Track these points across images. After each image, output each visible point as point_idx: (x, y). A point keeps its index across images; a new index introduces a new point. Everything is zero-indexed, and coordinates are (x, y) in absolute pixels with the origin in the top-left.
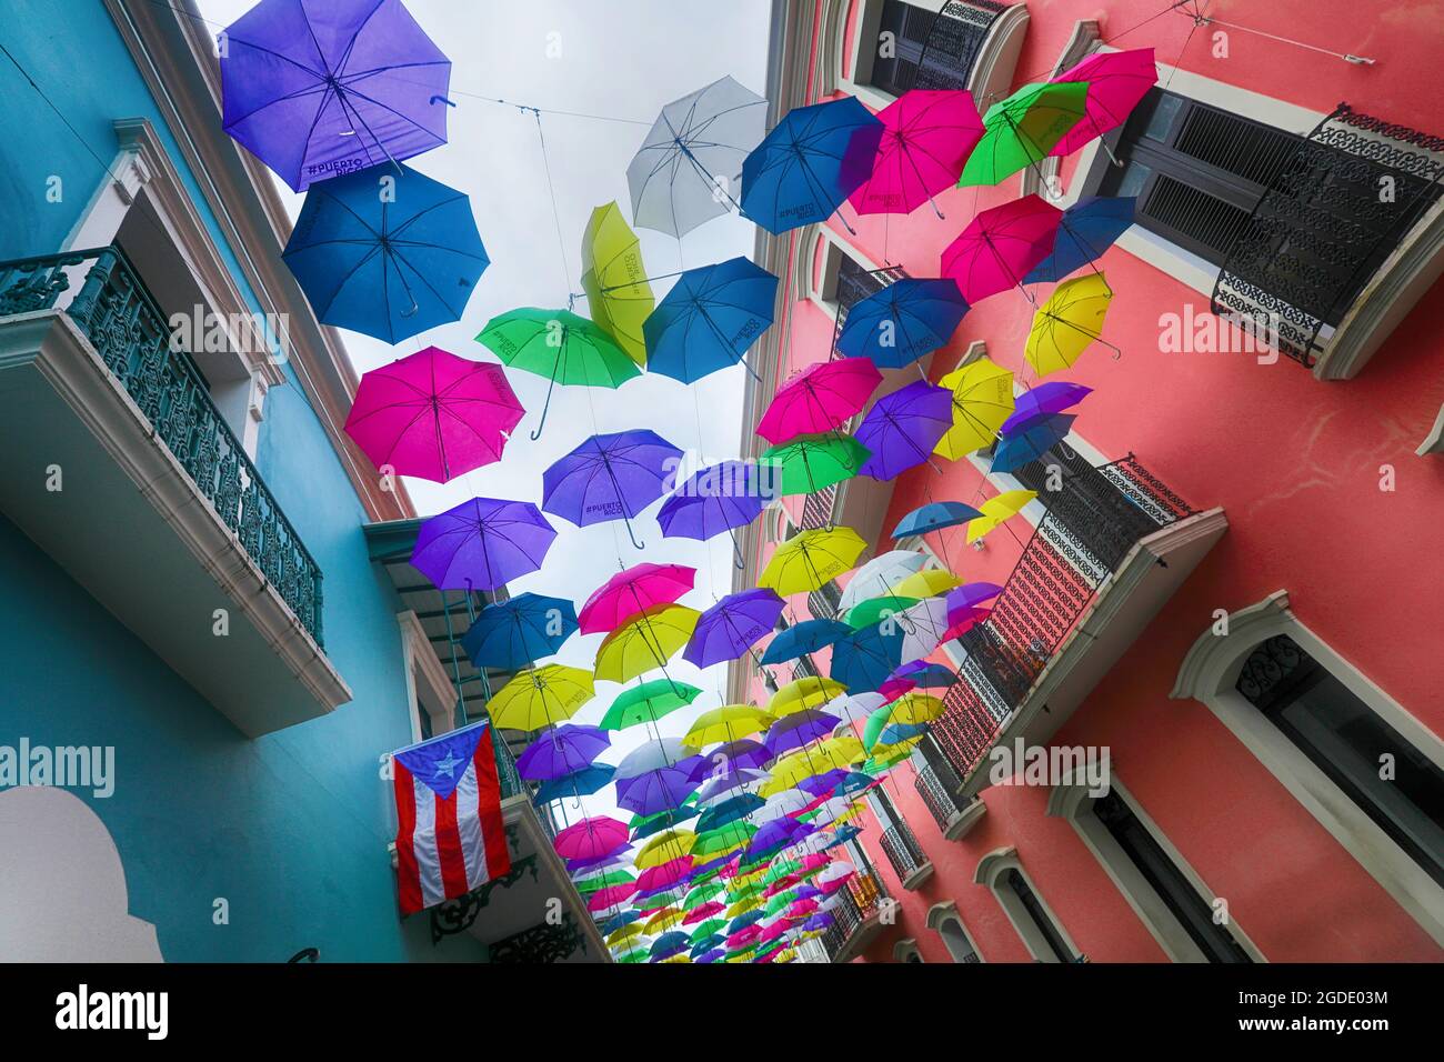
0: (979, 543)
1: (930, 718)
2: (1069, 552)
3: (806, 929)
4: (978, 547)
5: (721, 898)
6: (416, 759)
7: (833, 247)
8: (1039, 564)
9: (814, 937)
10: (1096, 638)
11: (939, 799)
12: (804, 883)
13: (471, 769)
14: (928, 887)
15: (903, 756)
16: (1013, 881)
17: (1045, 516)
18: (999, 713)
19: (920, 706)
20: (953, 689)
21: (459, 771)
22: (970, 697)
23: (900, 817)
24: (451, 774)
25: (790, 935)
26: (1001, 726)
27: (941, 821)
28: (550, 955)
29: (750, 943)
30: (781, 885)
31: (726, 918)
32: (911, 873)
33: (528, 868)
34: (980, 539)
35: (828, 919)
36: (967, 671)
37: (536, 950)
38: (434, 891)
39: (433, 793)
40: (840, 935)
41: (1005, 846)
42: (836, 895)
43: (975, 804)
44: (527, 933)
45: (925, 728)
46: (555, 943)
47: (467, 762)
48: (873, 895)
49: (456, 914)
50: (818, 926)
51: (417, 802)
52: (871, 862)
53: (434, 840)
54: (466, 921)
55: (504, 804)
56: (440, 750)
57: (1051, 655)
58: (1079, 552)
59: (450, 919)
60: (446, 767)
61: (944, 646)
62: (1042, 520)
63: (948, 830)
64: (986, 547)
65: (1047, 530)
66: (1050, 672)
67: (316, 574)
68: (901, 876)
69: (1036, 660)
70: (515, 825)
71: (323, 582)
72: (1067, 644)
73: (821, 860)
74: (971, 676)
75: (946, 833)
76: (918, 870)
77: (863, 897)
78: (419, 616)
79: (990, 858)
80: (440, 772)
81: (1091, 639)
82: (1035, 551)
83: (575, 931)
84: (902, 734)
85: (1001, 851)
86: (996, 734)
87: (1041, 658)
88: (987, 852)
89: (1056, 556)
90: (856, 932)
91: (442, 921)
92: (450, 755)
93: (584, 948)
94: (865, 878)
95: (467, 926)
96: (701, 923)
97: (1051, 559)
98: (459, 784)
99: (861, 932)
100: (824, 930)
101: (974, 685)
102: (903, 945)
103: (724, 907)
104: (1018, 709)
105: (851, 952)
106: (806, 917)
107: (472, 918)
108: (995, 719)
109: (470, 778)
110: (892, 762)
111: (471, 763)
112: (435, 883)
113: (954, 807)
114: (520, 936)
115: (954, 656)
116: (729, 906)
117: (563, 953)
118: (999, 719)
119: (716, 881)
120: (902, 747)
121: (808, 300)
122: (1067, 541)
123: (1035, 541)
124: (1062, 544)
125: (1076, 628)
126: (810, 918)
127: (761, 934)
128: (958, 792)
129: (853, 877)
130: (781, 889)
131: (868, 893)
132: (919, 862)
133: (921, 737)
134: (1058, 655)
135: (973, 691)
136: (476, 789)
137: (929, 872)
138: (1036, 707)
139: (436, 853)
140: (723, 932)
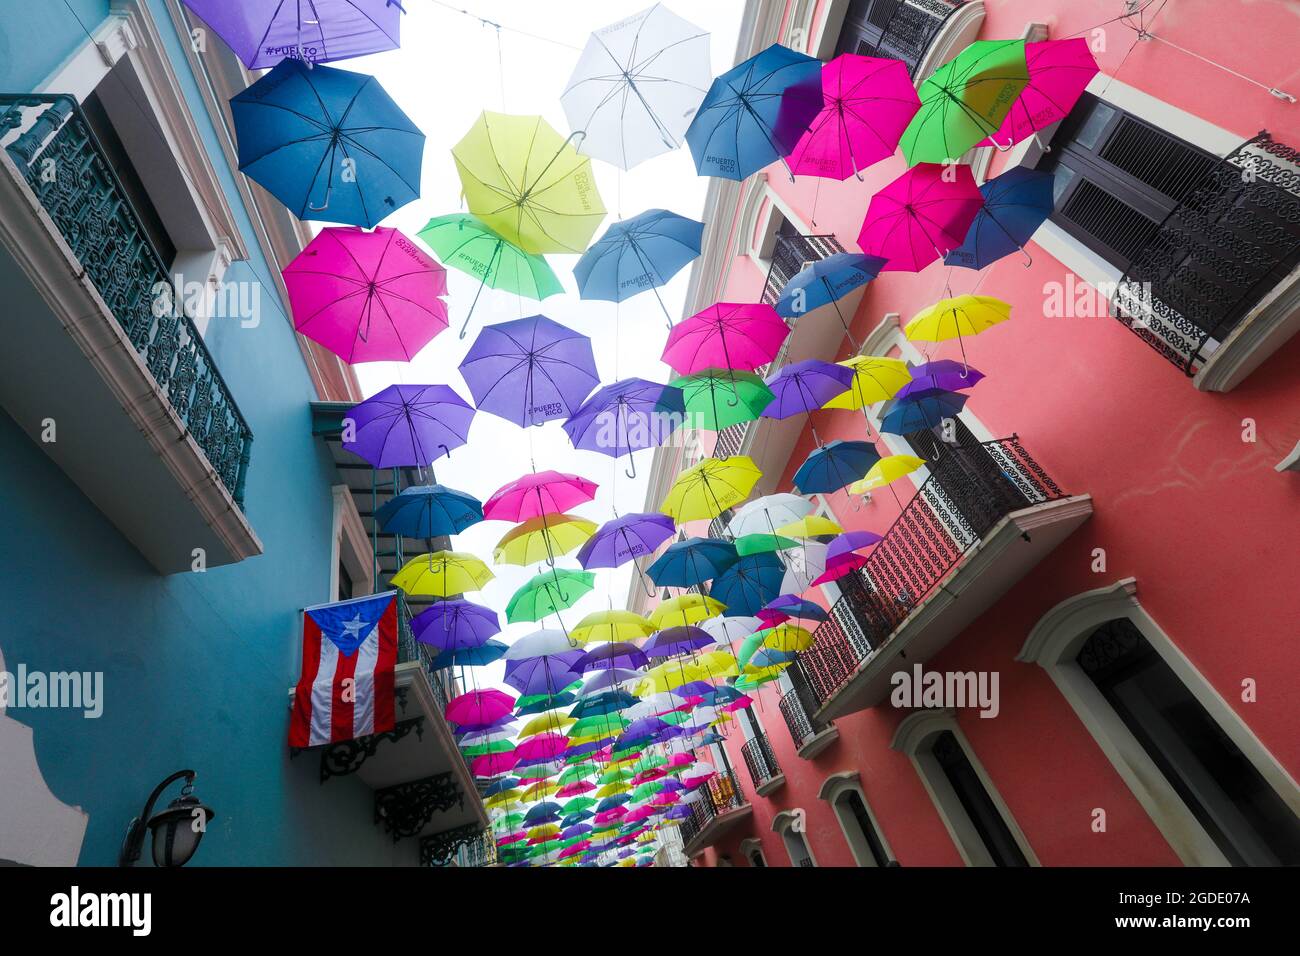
0: (867, 497)
1: (800, 649)
2: (945, 516)
3: (666, 817)
4: (865, 501)
5: (592, 779)
6: (326, 617)
7: (776, 210)
8: (916, 523)
9: (672, 825)
10: (956, 597)
11: (798, 720)
12: (670, 777)
13: (375, 634)
14: (779, 796)
15: (772, 678)
16: (852, 802)
17: (928, 480)
18: (861, 652)
19: (791, 635)
20: (823, 625)
21: (363, 633)
22: (838, 634)
23: (763, 731)
24: (356, 635)
25: (653, 820)
26: (862, 663)
27: (797, 739)
28: (431, 806)
29: (615, 821)
30: (649, 775)
31: (595, 798)
32: (765, 781)
33: (415, 728)
34: (869, 494)
35: (688, 810)
36: (838, 610)
37: (417, 800)
38: (320, 733)
39: (337, 650)
40: (696, 826)
41: (850, 769)
42: (697, 791)
43: (829, 730)
44: (410, 784)
45: (794, 656)
46: (436, 796)
47: (371, 627)
48: (730, 796)
49: (344, 758)
50: (677, 815)
51: (322, 656)
52: (731, 767)
53: (331, 689)
54: (352, 765)
55: (398, 668)
56: (349, 612)
57: (914, 606)
58: (953, 518)
59: (338, 762)
60: (353, 627)
61: (822, 586)
62: (925, 484)
63: (802, 748)
64: (873, 501)
65: (928, 493)
66: (911, 622)
67: (247, 435)
68: (756, 784)
69: (901, 609)
70: (406, 688)
71: (253, 444)
72: (930, 599)
73: (688, 759)
74: (841, 615)
75: (800, 751)
76: (771, 779)
77: (720, 795)
78: (353, 491)
79: (835, 778)
80: (346, 632)
81: (952, 597)
82: (914, 511)
83: (454, 788)
84: (773, 658)
85: (845, 774)
86: (856, 669)
87: (905, 608)
88: (833, 773)
89: (932, 517)
90: (709, 825)
91: (331, 762)
92: (357, 617)
93: (461, 804)
94: (724, 780)
95: (354, 770)
96: (573, 798)
97: (927, 520)
98: (362, 645)
99: (714, 826)
100: (683, 820)
101: (842, 624)
102: (750, 843)
103: (594, 787)
104: (878, 651)
105: (703, 842)
106: (668, 806)
107: (358, 765)
108: (856, 657)
109: (373, 642)
110: (761, 682)
111: (376, 628)
112: (323, 727)
113: (810, 729)
114: (404, 785)
115: (829, 595)
116: (600, 787)
117: (442, 806)
118: (860, 657)
119: (589, 762)
120: (772, 670)
121: (747, 256)
122: (944, 506)
123: (916, 502)
124: (939, 508)
125: (940, 586)
126: (671, 808)
127: (626, 815)
128: (814, 716)
129: (713, 777)
130: (648, 779)
131: (725, 793)
132: (773, 773)
133: (790, 663)
134: (921, 607)
135: (841, 629)
136: (377, 652)
137: (781, 782)
138: (895, 650)
139: (330, 701)
140: (593, 809)
